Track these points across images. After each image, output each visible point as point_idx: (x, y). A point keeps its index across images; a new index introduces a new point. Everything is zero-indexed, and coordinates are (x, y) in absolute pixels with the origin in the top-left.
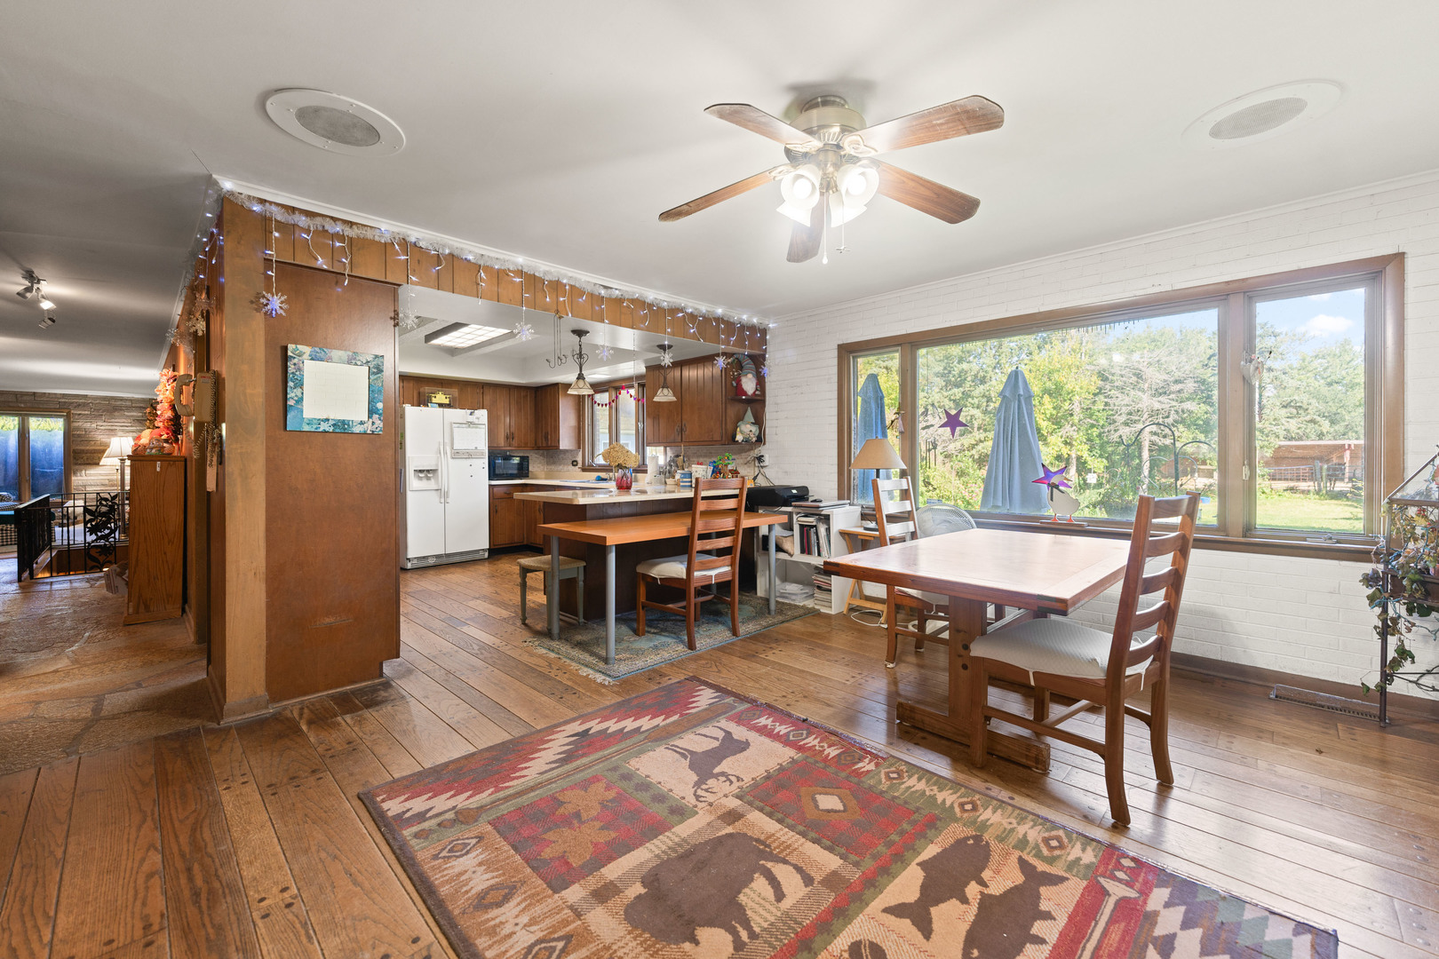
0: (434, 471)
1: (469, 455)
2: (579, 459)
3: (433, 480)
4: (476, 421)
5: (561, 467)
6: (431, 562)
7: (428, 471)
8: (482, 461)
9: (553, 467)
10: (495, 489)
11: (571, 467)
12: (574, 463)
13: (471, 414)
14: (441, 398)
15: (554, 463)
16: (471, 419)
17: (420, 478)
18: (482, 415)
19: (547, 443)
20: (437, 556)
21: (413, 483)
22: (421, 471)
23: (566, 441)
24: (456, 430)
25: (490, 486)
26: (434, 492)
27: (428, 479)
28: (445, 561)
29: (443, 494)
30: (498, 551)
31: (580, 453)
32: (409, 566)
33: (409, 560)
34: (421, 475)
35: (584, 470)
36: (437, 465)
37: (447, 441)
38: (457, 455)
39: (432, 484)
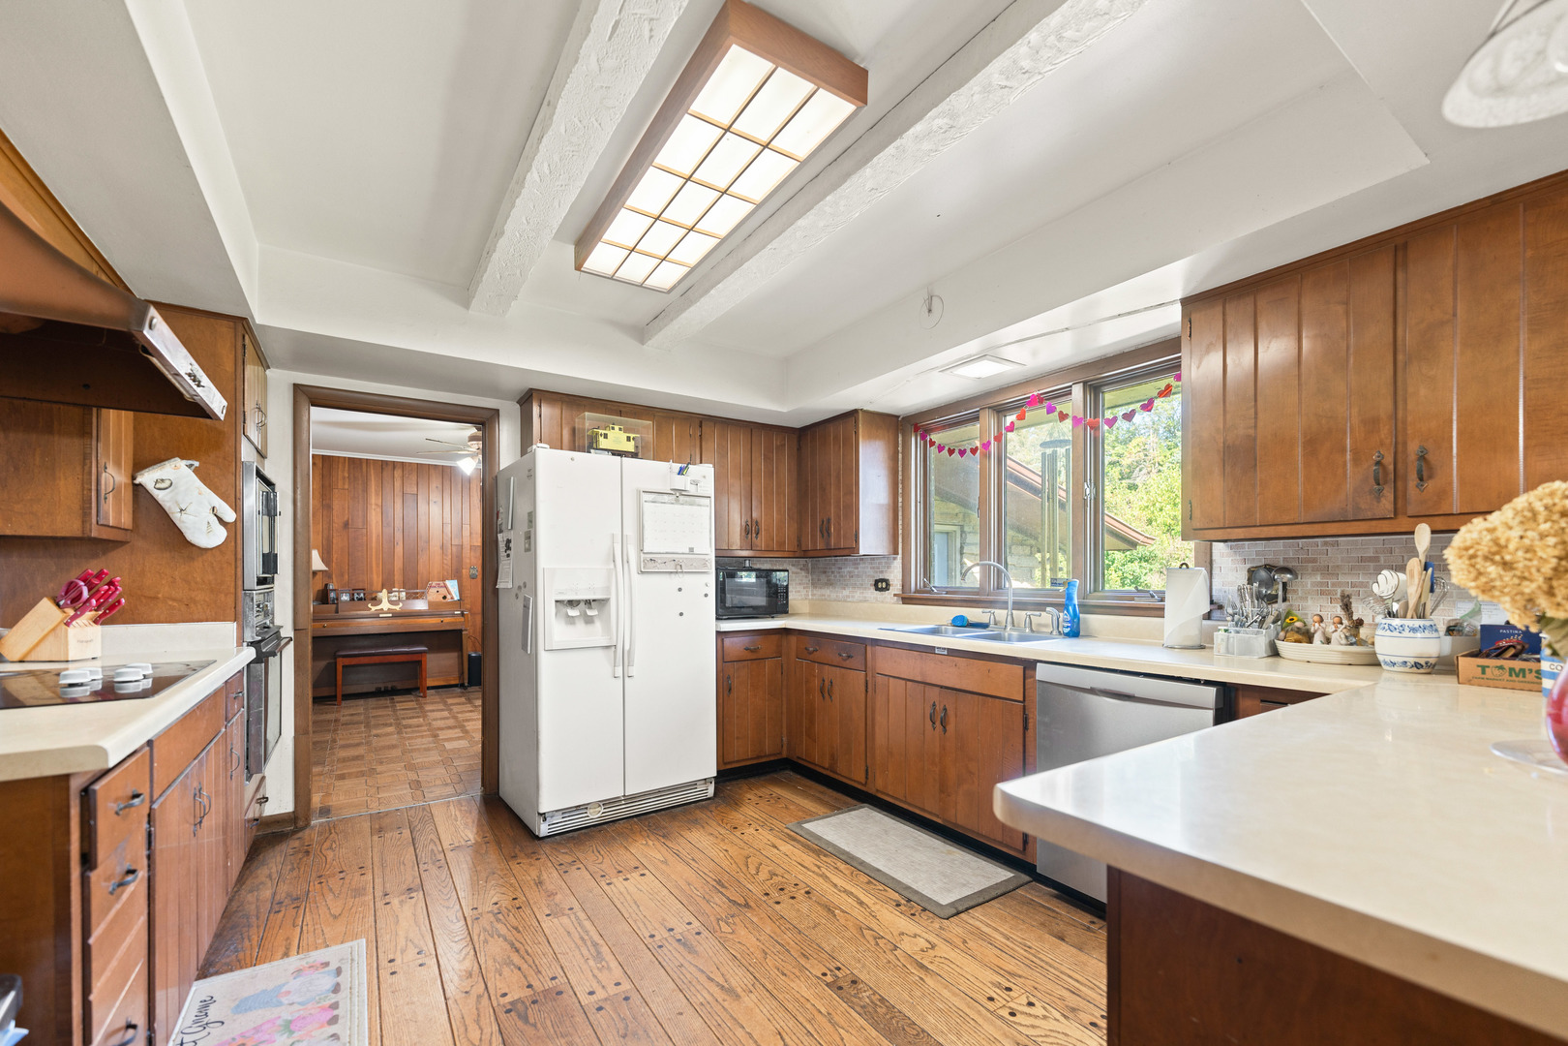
0: (602, 603)
1: (677, 566)
2: (895, 575)
3: (598, 624)
4: (692, 490)
5: (846, 592)
6: (595, 815)
7: (588, 602)
8: (703, 578)
9: (827, 592)
10: (728, 641)
11: (872, 593)
12: (881, 585)
13: (681, 472)
14: (616, 437)
15: (830, 584)
16: (681, 482)
17: (571, 620)
18: (703, 475)
19: (828, 543)
20: (607, 803)
21: (553, 630)
22: (572, 603)
23: (872, 538)
24: (648, 508)
25: (718, 633)
26: (601, 653)
27: (589, 620)
28: (624, 810)
29: (620, 655)
30: (734, 775)
31: (898, 564)
32: (544, 829)
33: (543, 816)
34: (573, 612)
35: (907, 599)
36: (608, 589)
37: (630, 531)
38: (650, 565)
39: (596, 634)
